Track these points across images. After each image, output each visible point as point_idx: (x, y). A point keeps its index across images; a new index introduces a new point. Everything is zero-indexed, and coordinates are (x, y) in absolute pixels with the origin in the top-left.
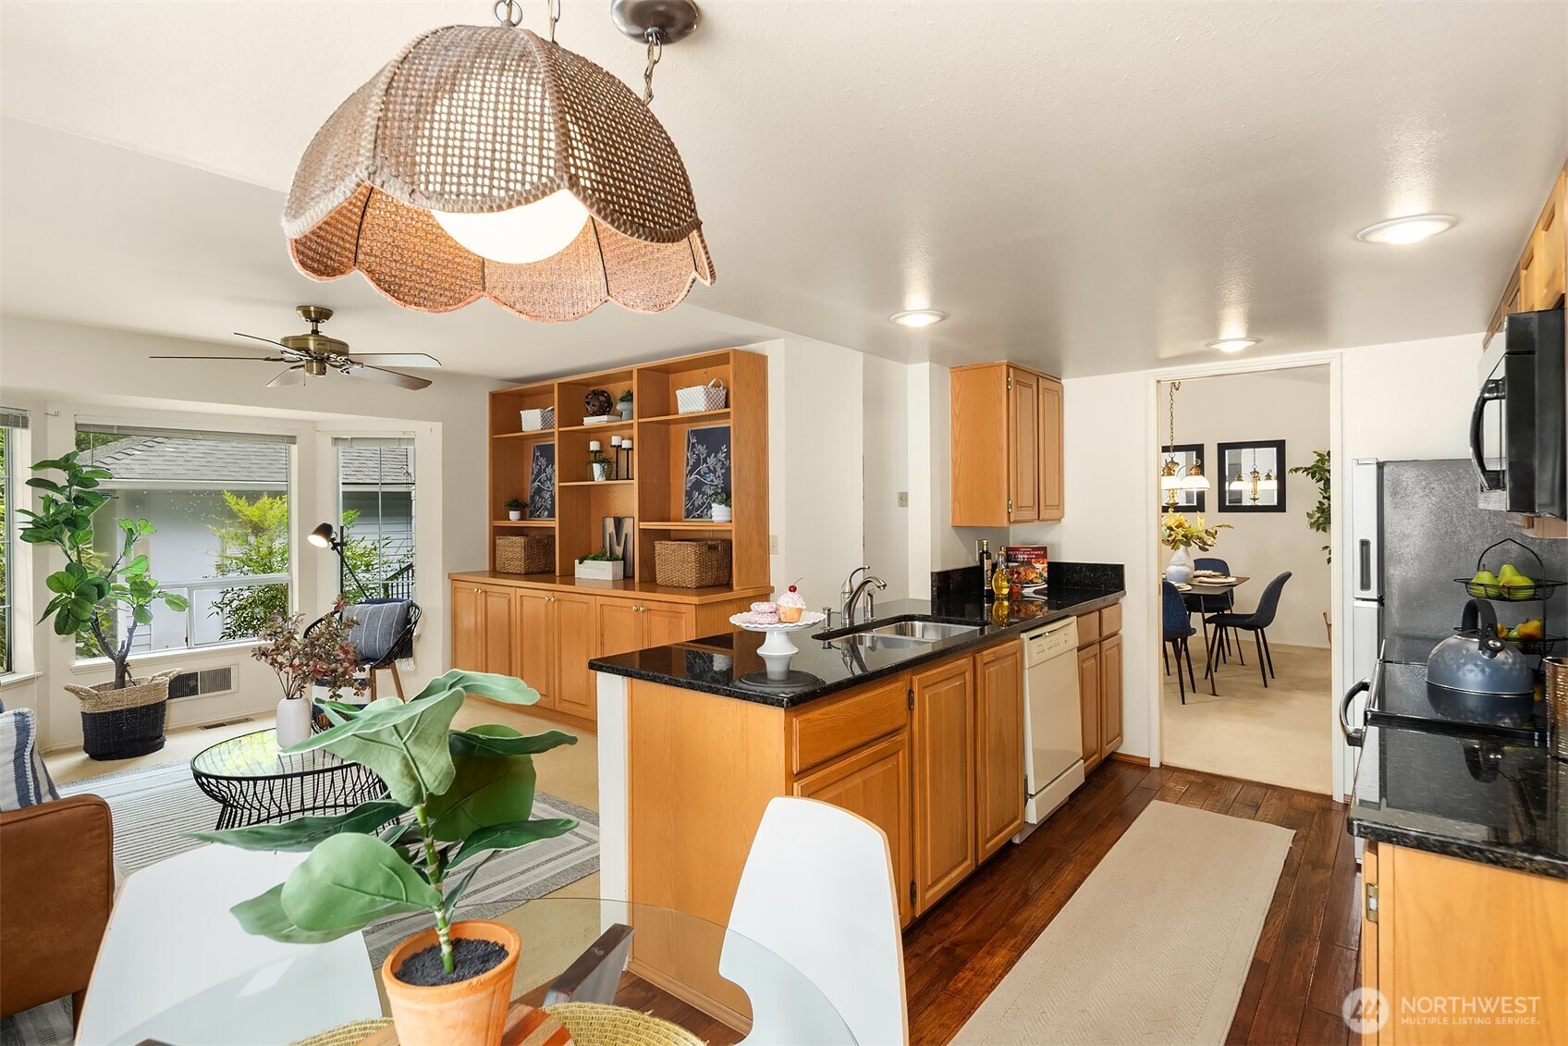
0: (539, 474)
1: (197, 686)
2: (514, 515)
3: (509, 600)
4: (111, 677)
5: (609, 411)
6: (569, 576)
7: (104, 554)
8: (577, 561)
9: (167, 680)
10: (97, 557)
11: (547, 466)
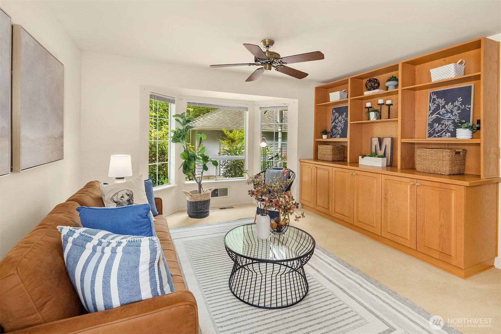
0: (335, 119)
1: (218, 193)
2: (325, 137)
3: (329, 172)
4: (197, 188)
5: (378, 88)
6: (355, 163)
7: (193, 146)
8: (360, 157)
9: (210, 192)
10: (192, 147)
11: (339, 116)
